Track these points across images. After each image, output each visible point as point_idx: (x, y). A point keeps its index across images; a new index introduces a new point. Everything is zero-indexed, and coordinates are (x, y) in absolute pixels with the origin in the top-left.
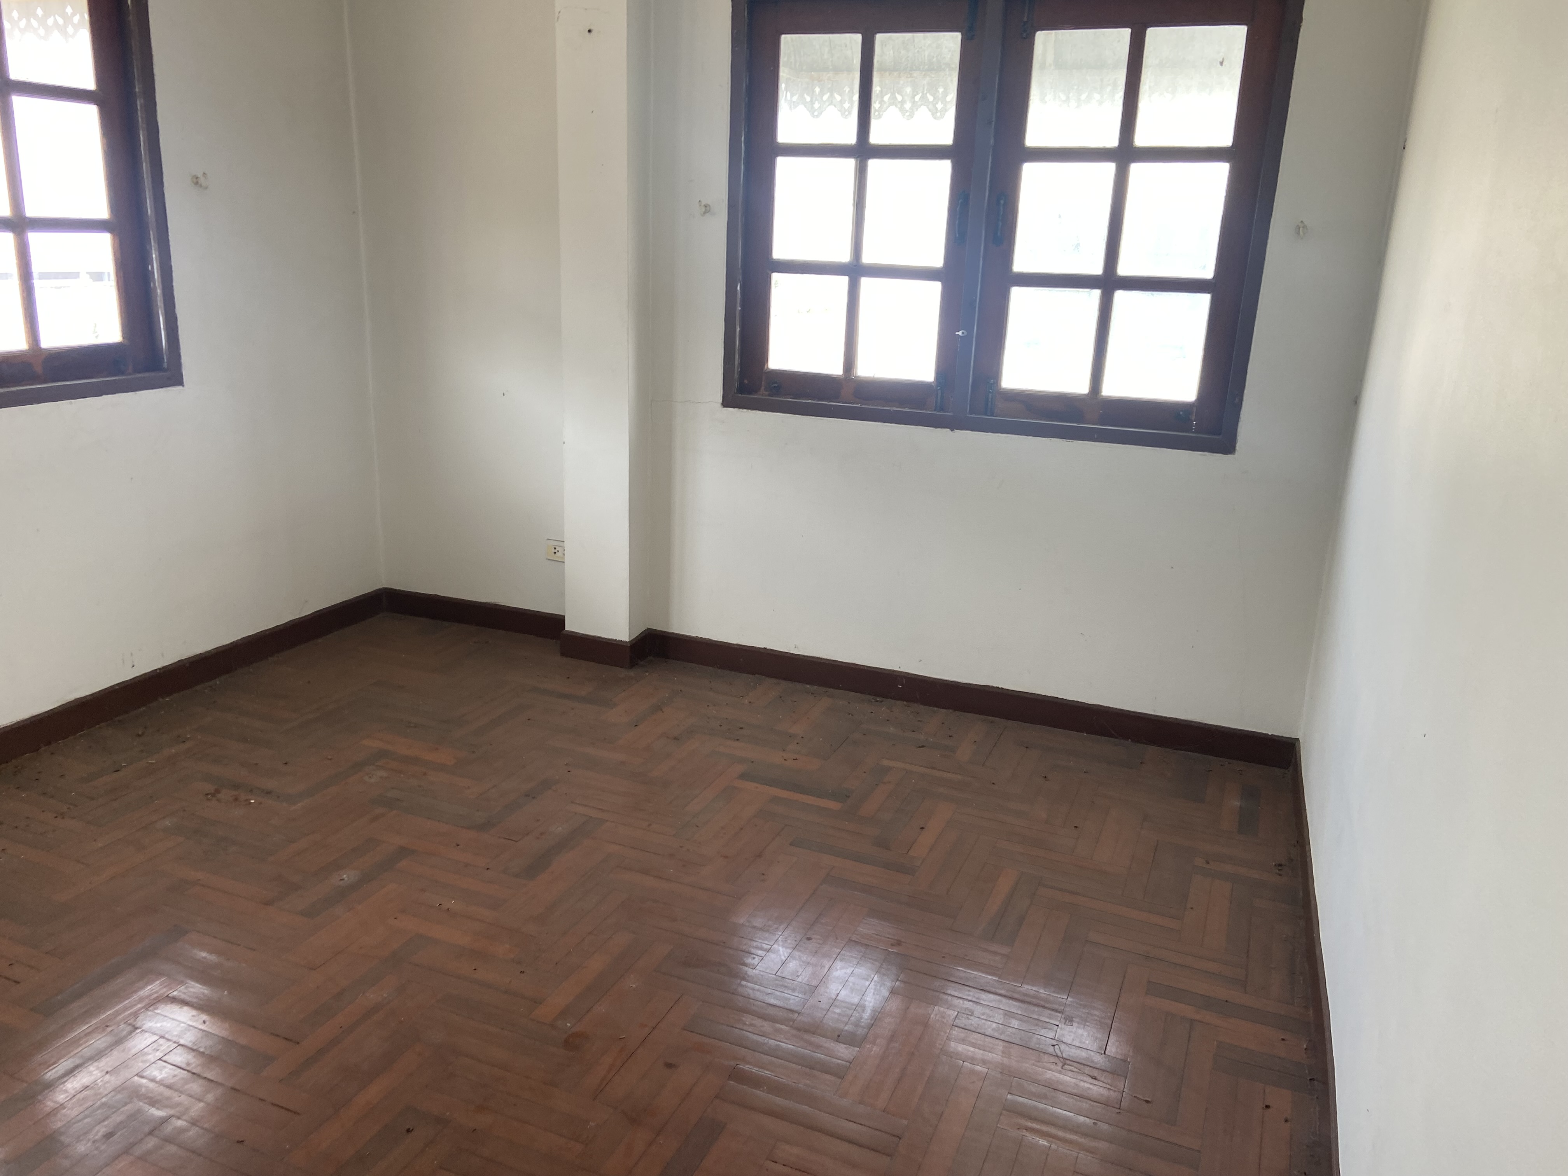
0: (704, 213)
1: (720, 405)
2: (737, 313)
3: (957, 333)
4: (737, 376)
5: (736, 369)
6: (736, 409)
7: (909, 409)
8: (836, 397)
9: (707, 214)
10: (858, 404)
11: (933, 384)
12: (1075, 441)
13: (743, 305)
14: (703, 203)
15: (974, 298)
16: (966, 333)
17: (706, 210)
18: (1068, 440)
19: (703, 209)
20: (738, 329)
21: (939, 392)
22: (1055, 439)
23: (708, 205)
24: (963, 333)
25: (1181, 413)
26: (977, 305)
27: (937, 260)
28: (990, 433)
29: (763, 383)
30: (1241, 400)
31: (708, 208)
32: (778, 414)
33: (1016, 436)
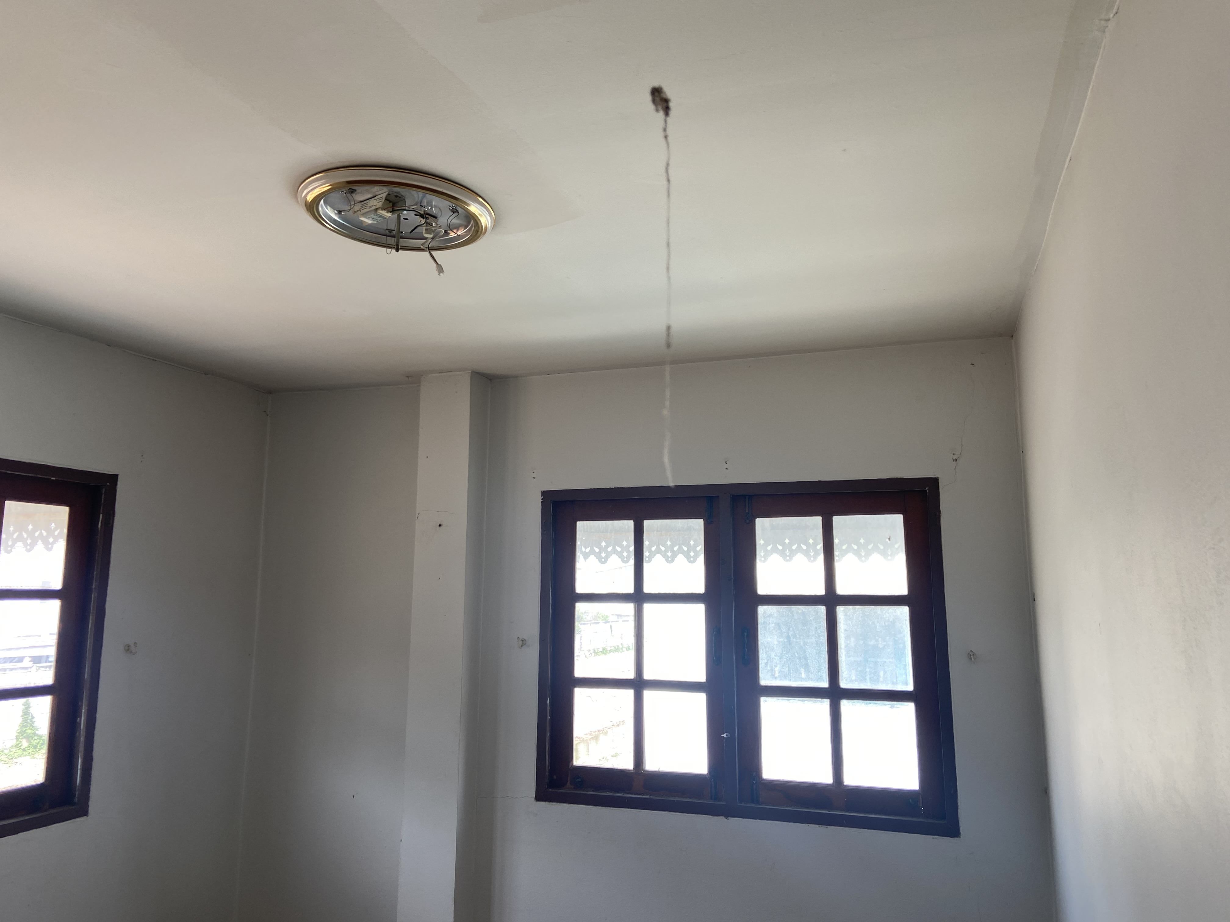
0: (522, 646)
1: (533, 799)
2: (548, 721)
3: (722, 735)
4: (548, 774)
5: (547, 767)
6: (547, 803)
7: (690, 798)
8: (629, 790)
9: (523, 647)
10: (647, 795)
11: (707, 776)
12: (829, 827)
13: (552, 715)
14: (521, 638)
15: (733, 707)
16: (729, 736)
17: (523, 643)
18: (823, 826)
19: (521, 642)
20: (548, 734)
21: (713, 783)
22: (812, 825)
23: (525, 640)
24: (727, 735)
25: (910, 800)
26: (736, 712)
27: (701, 676)
28: (758, 820)
29: (569, 778)
30: (956, 791)
31: (524, 642)
32: (582, 806)
33: (780, 822)
